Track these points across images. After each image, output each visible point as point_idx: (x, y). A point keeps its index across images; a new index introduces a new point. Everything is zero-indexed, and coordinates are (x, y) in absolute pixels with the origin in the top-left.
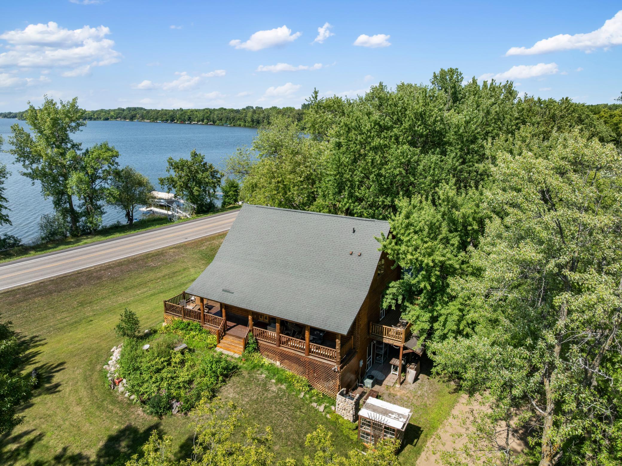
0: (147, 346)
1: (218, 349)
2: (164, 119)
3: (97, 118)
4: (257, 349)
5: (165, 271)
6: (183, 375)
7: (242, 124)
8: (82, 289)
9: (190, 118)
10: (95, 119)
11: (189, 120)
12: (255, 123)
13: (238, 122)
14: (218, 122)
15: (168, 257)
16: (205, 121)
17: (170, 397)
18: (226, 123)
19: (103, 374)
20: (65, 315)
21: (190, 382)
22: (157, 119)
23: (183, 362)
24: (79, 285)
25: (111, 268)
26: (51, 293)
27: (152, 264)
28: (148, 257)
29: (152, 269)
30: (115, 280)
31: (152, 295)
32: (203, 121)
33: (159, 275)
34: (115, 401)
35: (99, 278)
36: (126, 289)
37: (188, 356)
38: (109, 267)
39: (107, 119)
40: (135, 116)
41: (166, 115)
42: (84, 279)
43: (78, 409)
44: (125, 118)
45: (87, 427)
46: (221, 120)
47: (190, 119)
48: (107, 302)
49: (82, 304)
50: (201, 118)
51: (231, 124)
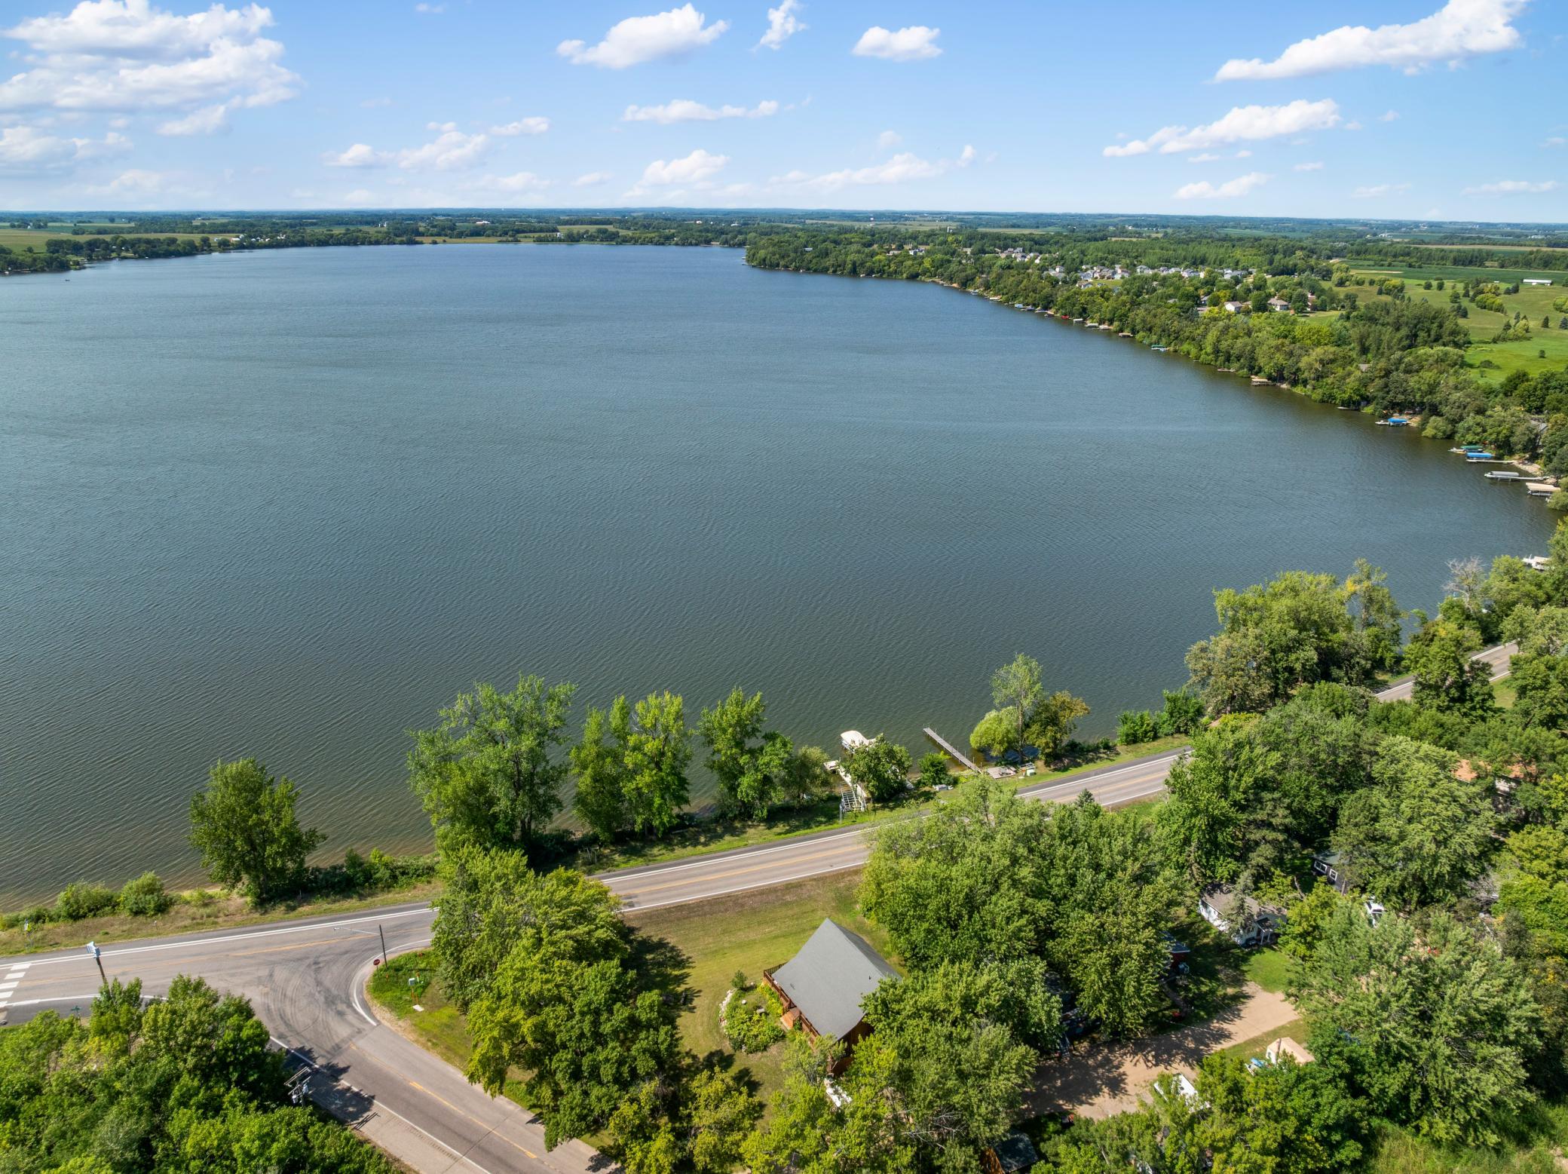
0: (744, 1002)
1: (782, 1019)
2: (1030, 300)
3: (896, 272)
4: (801, 1029)
5: (796, 910)
6: (755, 1031)
7: (1194, 351)
8: (727, 914)
9: (1084, 310)
10: (890, 275)
11: (1081, 315)
12: (1221, 359)
13: (1185, 347)
14: (1141, 334)
15: (804, 891)
16: (1116, 323)
17: (742, 1042)
18: (1158, 342)
19: (718, 1009)
20: (711, 940)
21: (756, 1036)
22: (1014, 297)
23: (758, 1021)
24: (726, 910)
25: (754, 895)
26: (705, 915)
27: (788, 898)
28: (789, 887)
29: (786, 904)
30: (754, 911)
31: (776, 937)
32: (1111, 322)
33: (790, 913)
34: (718, 1032)
35: (742, 906)
36: (759, 923)
37: (763, 1017)
38: (752, 894)
39: (913, 277)
40: (973, 279)
41: (1034, 291)
42: (731, 904)
43: (700, 1029)
44: (951, 279)
45: (702, 1042)
46: (1150, 330)
47: (1084, 312)
48: (742, 936)
49: (724, 932)
50: (1108, 316)
51: (1169, 344)
